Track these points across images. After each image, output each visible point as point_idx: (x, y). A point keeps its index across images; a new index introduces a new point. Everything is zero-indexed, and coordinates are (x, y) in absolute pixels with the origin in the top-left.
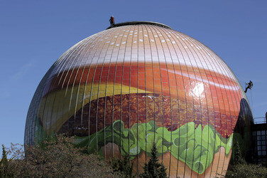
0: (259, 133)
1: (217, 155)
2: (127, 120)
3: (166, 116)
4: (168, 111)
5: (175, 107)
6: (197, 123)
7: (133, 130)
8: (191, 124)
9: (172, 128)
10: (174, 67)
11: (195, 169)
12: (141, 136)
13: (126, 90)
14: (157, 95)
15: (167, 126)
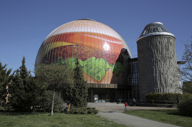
0: (134, 62)
1: (107, 72)
2: (63, 57)
3: (81, 54)
4: (82, 52)
5: (86, 50)
6: (96, 58)
7: (66, 61)
8: (94, 58)
9: (84, 60)
10: (88, 33)
11: (96, 79)
12: (70, 63)
13: (65, 44)
14: (78, 45)
15: (82, 59)
